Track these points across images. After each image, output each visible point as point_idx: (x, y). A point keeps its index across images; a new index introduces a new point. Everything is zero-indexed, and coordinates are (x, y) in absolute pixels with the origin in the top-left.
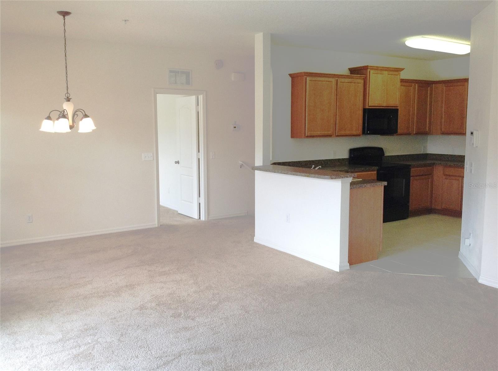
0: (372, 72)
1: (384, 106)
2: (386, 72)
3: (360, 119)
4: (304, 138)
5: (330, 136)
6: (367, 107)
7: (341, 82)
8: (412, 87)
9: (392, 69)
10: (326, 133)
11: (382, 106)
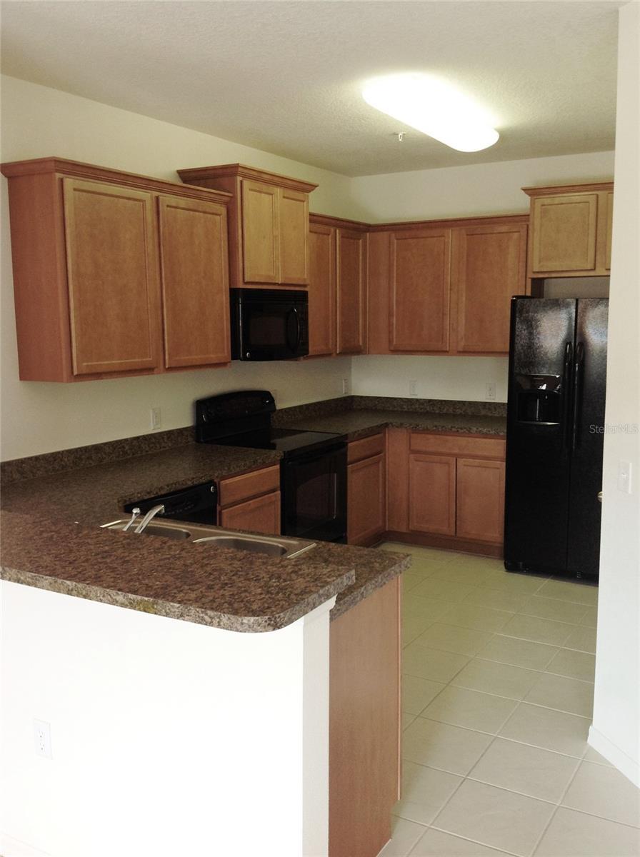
0: (247, 184)
1: (280, 283)
2: (278, 191)
3: (225, 318)
4: (69, 381)
5: (147, 370)
6: (241, 285)
7: (168, 206)
8: (330, 236)
9: (290, 182)
10: (136, 361)
11: (275, 284)
